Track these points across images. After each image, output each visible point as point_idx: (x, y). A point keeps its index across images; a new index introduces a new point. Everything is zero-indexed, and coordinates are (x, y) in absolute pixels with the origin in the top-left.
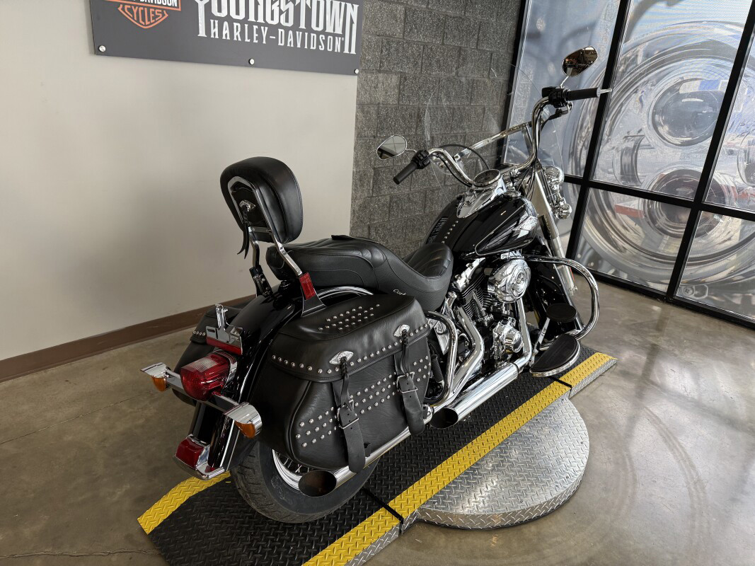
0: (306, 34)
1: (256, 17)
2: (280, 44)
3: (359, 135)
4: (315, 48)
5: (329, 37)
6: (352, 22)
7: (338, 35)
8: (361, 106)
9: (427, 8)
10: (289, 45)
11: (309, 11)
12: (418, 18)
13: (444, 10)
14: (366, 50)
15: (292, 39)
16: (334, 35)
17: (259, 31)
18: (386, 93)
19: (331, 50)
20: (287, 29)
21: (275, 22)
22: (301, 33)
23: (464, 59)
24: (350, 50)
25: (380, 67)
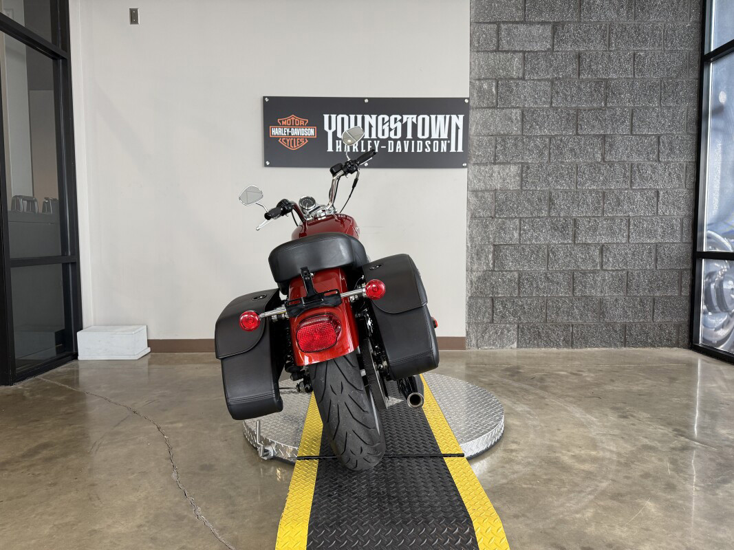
0: (413, 142)
1: (370, 135)
2: (389, 151)
3: (473, 216)
4: (421, 151)
5: (434, 142)
6: (457, 128)
7: (444, 140)
8: (474, 192)
9: (551, 106)
10: (397, 151)
11: (415, 126)
12: (539, 116)
13: (574, 106)
14: (476, 148)
15: (400, 147)
16: (440, 140)
17: (372, 144)
18: (504, 181)
19: (437, 150)
20: (395, 141)
21: (386, 136)
22: (408, 142)
23: (611, 145)
24: (456, 148)
25: (495, 160)
